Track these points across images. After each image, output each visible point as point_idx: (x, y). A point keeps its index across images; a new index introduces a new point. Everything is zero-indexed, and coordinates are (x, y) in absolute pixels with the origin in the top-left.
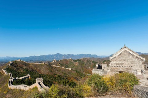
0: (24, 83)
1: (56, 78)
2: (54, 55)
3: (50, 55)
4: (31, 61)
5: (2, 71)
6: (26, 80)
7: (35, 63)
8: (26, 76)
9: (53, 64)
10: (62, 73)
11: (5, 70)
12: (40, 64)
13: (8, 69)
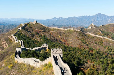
0: (38, 57)
1: (92, 55)
2: (93, 16)
3: (86, 17)
4: (54, 25)
5: (11, 37)
6: (41, 52)
7: (59, 29)
8: (41, 47)
9: (90, 31)
10: (105, 48)
11: (15, 36)
12: (66, 29)
13: (19, 35)
